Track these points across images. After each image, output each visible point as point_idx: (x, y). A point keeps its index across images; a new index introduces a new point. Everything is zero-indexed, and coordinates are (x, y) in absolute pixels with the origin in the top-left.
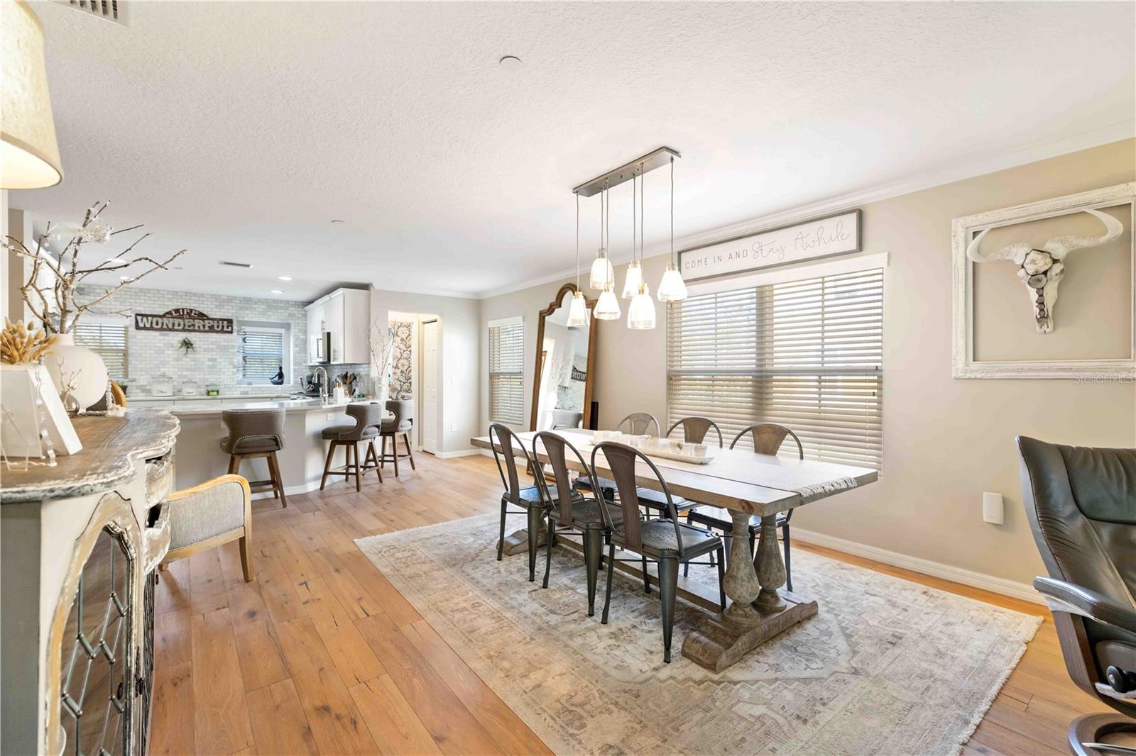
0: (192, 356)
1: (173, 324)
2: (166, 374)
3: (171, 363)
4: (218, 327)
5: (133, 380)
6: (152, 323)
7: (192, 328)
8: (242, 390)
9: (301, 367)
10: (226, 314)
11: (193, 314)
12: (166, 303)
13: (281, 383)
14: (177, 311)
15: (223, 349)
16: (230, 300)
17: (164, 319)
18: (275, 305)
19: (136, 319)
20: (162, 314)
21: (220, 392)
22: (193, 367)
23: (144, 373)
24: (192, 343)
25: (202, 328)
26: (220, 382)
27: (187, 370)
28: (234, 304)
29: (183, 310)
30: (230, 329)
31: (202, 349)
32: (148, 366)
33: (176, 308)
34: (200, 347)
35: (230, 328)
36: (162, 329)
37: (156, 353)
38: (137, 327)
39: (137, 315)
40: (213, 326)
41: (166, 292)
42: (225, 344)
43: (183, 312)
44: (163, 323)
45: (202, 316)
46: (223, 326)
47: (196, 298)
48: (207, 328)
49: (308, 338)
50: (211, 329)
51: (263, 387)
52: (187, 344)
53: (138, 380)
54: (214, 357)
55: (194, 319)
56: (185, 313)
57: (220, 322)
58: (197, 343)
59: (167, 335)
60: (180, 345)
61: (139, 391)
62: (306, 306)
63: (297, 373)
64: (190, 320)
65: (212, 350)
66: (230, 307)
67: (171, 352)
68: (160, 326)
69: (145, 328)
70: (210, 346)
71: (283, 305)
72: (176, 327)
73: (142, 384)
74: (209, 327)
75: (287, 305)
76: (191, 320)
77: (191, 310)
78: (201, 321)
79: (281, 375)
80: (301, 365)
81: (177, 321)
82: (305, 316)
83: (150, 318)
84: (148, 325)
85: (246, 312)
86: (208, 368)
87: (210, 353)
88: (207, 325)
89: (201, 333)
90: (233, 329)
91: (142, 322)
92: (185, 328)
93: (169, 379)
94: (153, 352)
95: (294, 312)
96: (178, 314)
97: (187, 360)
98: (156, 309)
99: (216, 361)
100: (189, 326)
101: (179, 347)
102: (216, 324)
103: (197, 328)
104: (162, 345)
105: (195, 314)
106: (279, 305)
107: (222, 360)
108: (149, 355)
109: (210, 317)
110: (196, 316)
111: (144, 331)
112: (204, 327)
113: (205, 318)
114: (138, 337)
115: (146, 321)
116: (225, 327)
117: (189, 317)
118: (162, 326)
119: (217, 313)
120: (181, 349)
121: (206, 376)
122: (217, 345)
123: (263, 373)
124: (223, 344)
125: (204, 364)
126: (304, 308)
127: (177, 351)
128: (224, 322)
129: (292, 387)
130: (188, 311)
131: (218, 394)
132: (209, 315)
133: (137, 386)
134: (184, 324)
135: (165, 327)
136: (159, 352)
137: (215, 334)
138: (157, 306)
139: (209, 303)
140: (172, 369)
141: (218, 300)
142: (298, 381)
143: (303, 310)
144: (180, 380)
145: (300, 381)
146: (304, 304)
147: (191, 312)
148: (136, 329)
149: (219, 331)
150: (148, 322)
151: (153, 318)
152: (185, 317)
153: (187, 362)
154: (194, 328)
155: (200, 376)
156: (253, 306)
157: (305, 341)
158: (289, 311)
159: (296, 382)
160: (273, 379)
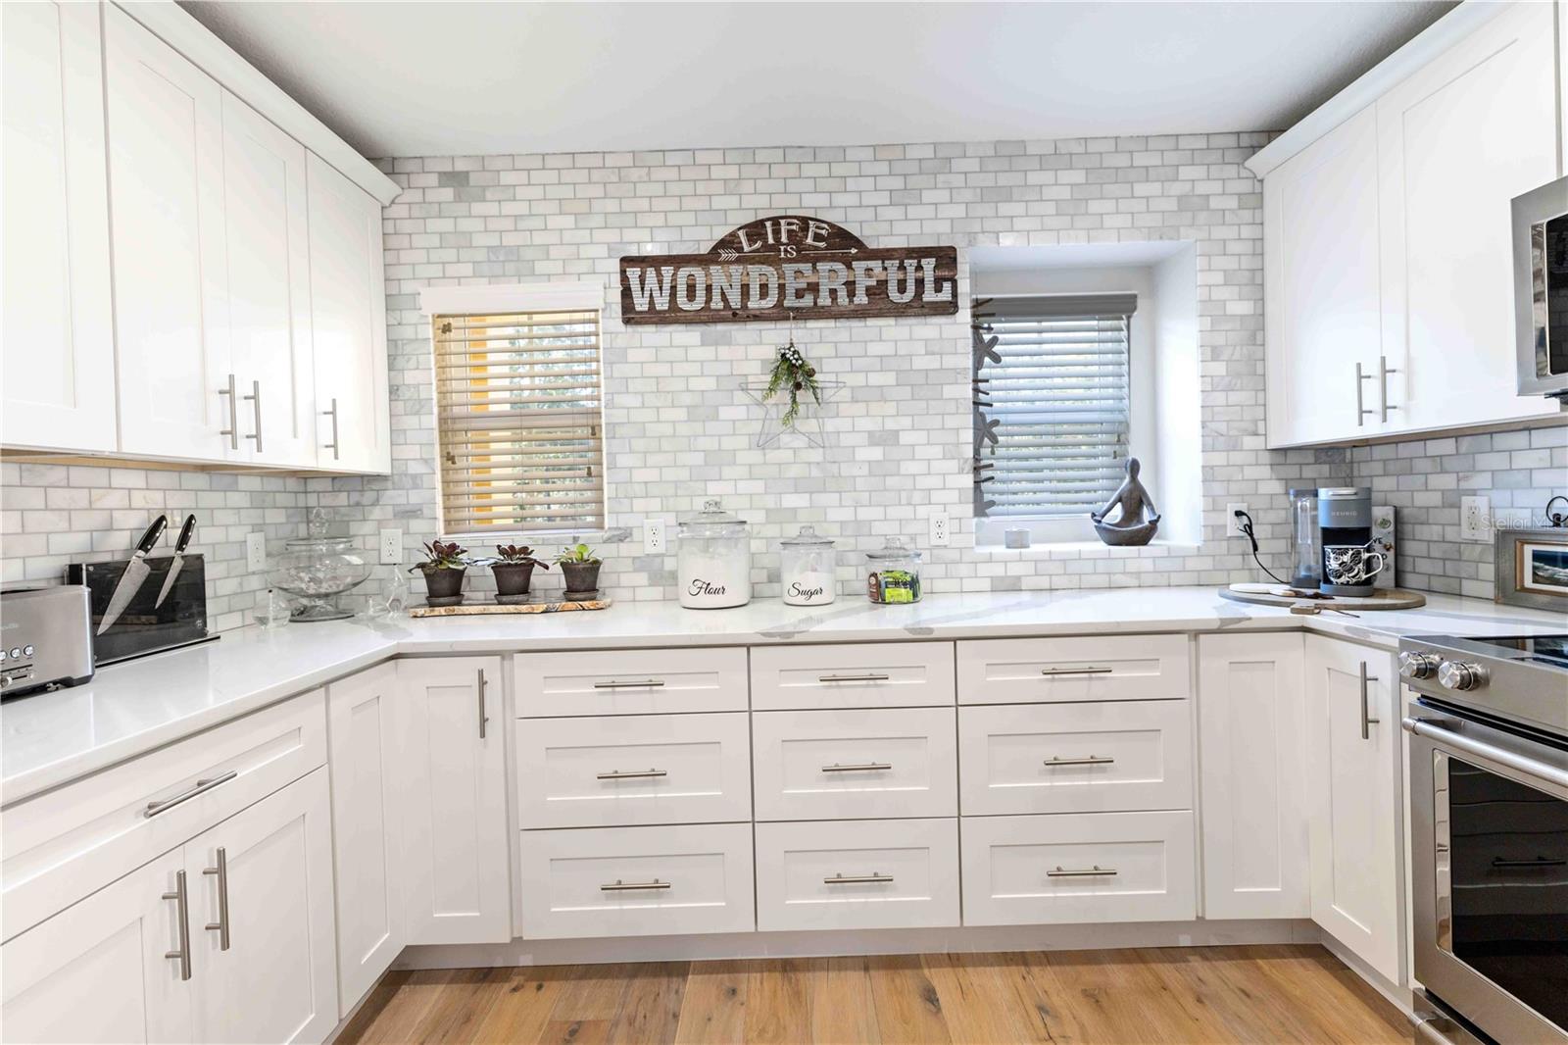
0: (812, 425)
1: (745, 290)
2: (726, 504)
3: (742, 457)
4: (902, 289)
5: (623, 536)
6: (673, 288)
7: (808, 301)
8: (998, 570)
9: (1237, 457)
10: (928, 227)
11: (809, 241)
12: (719, 203)
13: (1142, 538)
14: (755, 230)
15: (921, 386)
16: (943, 159)
17: (713, 269)
18: (1122, 161)
19: (624, 279)
20: (704, 248)
21: (924, 585)
22: (815, 472)
23: (655, 504)
24: (812, 364)
25: (843, 298)
26: (913, 538)
27: (798, 486)
28: (959, 180)
29: (776, 221)
30: (945, 295)
31: (845, 394)
32: (670, 474)
33: (751, 219)
34: (839, 385)
35: (947, 286)
36: (706, 317)
37: (690, 419)
38: (630, 316)
39: (627, 261)
40: (882, 284)
41: (718, 157)
42: (933, 363)
43: (777, 232)
44: (709, 289)
45: (842, 243)
46: (920, 283)
47: (821, 170)
48: (861, 299)
49: (1271, 308)
50: (879, 304)
51: (1080, 557)
52: (793, 372)
53: (636, 535)
54: (890, 425)
55: (815, 261)
56: (784, 239)
57: (910, 264)
58: (828, 365)
59: (728, 341)
60: (769, 378)
61: (642, 578)
62: (1255, 149)
63: (1218, 489)
64: (802, 266)
65: (881, 394)
66: (944, 195)
67: (740, 413)
68: (699, 304)
69: (655, 317)
70: (875, 379)
71: (1154, 159)
72: (754, 304)
73: (650, 550)
74: (869, 291)
75: (1171, 158)
76: (806, 267)
77: (805, 221)
78: (839, 266)
79: (1135, 501)
80: (1235, 447)
81: (756, 273)
82: (1255, 199)
83: (667, 271)
84: (662, 303)
85: (1005, 209)
86: (871, 474)
87: (875, 408)
88: (863, 283)
89: (843, 323)
90: (955, 294)
91: (642, 289)
92: (786, 303)
93: (732, 527)
94: (681, 414)
95: (1202, 188)
96: (758, 244)
97: (795, 444)
98: (688, 234)
99: (897, 443)
100: (799, 294)
101: (767, 386)
102: (893, 276)
103: (828, 302)
104: (710, 383)
105: (817, 237)
106: (1140, 160)
107: (919, 437)
108: (668, 429)
109: (872, 245)
110: (822, 245)
111: (651, 328)
112: (851, 294)
113: (854, 251)
114: (633, 355)
115: (656, 287)
116: (929, 286)
117: (798, 251)
118: (709, 300)
119: (899, 228)
120: (775, 398)
121: (864, 514)
122: (898, 372)
123: (1058, 492)
124: (920, 363)
125: (854, 460)
126: (1249, 163)
127: (760, 404)
128: (924, 262)
129: (1199, 553)
130: (794, 227)
131: (915, 595)
132: (868, 237)
133: (634, 558)
134: (782, 288)
135: (717, 304)
136: (702, 412)
137: (891, 321)
138: (690, 218)
139: (868, 183)
140: (744, 486)
141: (898, 167)
142: (1225, 526)
143: (1244, 173)
144: (772, 531)
145: (1234, 527)
146: (1245, 141)
147: (805, 229)
148: (627, 321)
149: (907, 305)
150: (661, 288)
151: (676, 269)
152: (782, 255)
153: (795, 450)
154: (815, 303)
155: (846, 514)
156: (1034, 178)
157: (1256, 329)
158: (1177, 189)
159: (1214, 532)
160: (1103, 516)
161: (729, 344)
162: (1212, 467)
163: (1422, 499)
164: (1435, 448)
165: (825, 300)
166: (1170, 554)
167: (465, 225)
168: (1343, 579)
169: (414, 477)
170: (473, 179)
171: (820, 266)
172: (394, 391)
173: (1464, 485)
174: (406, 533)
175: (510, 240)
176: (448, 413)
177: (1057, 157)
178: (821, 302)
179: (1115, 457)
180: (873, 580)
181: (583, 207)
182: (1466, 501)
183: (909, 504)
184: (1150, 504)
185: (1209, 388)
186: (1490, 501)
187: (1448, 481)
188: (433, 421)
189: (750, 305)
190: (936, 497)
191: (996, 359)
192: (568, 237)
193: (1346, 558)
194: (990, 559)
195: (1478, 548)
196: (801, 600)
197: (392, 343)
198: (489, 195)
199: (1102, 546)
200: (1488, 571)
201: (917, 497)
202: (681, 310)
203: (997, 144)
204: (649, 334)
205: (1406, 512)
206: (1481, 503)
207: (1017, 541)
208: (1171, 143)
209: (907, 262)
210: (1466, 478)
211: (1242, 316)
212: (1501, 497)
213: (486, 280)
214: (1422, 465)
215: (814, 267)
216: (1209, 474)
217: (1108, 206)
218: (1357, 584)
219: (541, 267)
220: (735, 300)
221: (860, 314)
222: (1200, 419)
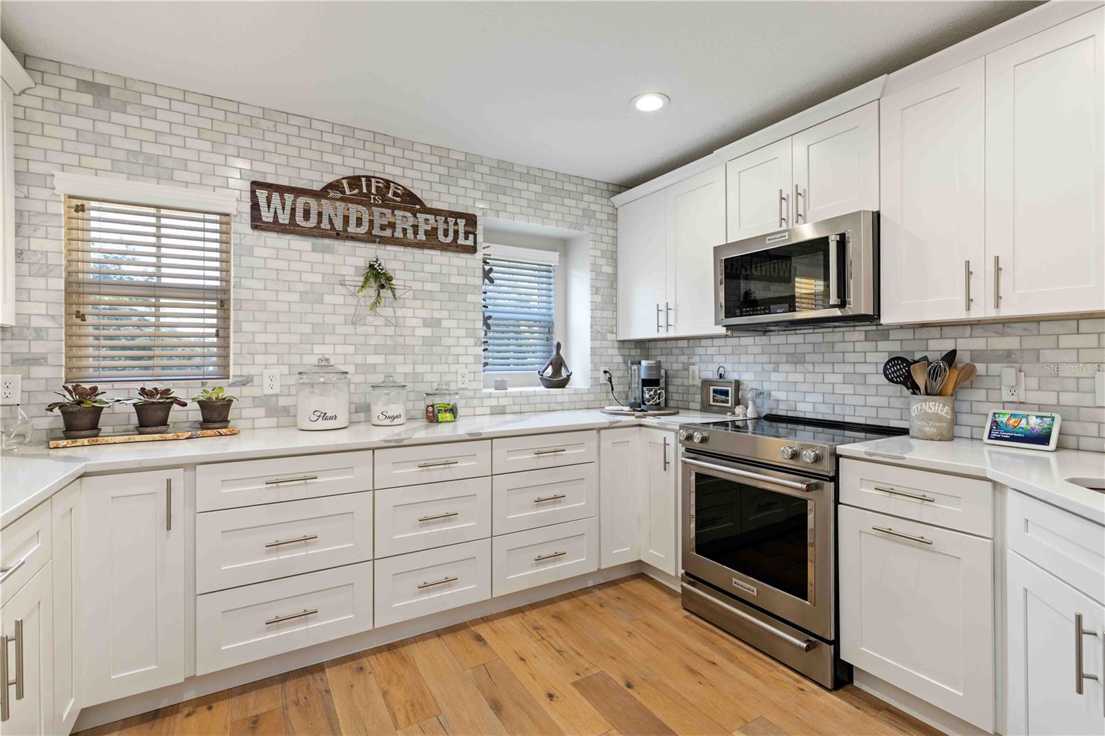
0: (388, 312)
1: (346, 219)
2: (332, 360)
3: (339, 329)
4: (446, 234)
5: (246, 381)
6: (293, 210)
7: (388, 233)
8: (494, 402)
9: (605, 344)
10: (461, 201)
11: (390, 195)
12: (327, 158)
13: (562, 384)
14: (354, 181)
16: (470, 163)
17: (323, 201)
18: (559, 185)
19: (254, 197)
20: (317, 187)
22: (389, 342)
23: (273, 359)
24: (391, 274)
25: (410, 235)
26: (448, 383)
27: (377, 350)
28: (478, 177)
29: (368, 178)
30: (470, 242)
31: (410, 294)
32: (283, 338)
33: (350, 173)
34: (406, 288)
35: (471, 237)
36: (316, 233)
37: (302, 301)
38: (257, 223)
39: (256, 185)
40: (435, 229)
41: (328, 128)
42: (461, 280)
43: (369, 186)
44: (320, 214)
45: (410, 201)
46: (456, 232)
47: (398, 152)
48: (422, 237)
49: (620, 271)
50: (431, 241)
51: (533, 395)
52: (378, 278)
53: (256, 381)
54: (436, 315)
55: (393, 208)
56: (374, 191)
57: (451, 220)
58: (400, 275)
59: (331, 251)
60: (362, 279)
61: (261, 412)
63: (597, 359)
64: (385, 210)
65: (431, 296)
66: (471, 184)
67: (339, 300)
68: (312, 223)
69: (276, 227)
70: (429, 286)
71: (572, 188)
72: (352, 229)
73: (268, 391)
74: (426, 231)
75: (580, 188)
76: (388, 212)
77: (388, 182)
78: (409, 214)
79: (558, 364)
80: (604, 339)
81: (354, 210)
82: (614, 217)
83: (289, 198)
84: (284, 219)
85: (502, 198)
86: (424, 344)
87: (427, 304)
88: (423, 227)
89: (409, 250)
90: (475, 242)
91: (269, 207)
92: (374, 232)
93: (339, 376)
94: (296, 297)
95: (594, 207)
96: (356, 191)
97: (376, 323)
98: (304, 174)
99: (439, 325)
100: (383, 228)
101: (361, 284)
102: (441, 226)
103: (401, 235)
104: (318, 278)
105: (395, 194)
106: (567, 186)
107: (452, 323)
108: (285, 307)
109: (429, 205)
110: (398, 199)
111: (274, 235)
112: (416, 233)
113: (418, 207)
114: (258, 251)
115: (280, 207)
116: (461, 235)
117: (383, 201)
118: (320, 221)
119: (445, 198)
120: (365, 292)
121: (419, 369)
122: (442, 283)
123: (519, 359)
124: (455, 280)
125: (414, 335)
126: (613, 199)
127: (353, 295)
128: (459, 220)
129: (589, 392)
130: (380, 185)
131: (455, 417)
132: (426, 200)
133: (254, 398)
134: (371, 222)
135: (325, 225)
136: (311, 297)
137: (438, 253)
138: (305, 164)
139: (426, 167)
140: (340, 349)
141: (444, 161)
142: (600, 378)
143: (610, 204)
144: (359, 378)
145: (603, 379)
146: (611, 188)
147: (388, 187)
148: (254, 227)
149: (448, 245)
150: (283, 208)
151: (296, 197)
152: (372, 201)
153: (376, 327)
154: (393, 235)
155: (408, 369)
156: (518, 185)
157: (614, 279)
158: (582, 205)
159: (595, 380)
160: (544, 372)
161: (333, 253)
162: (595, 348)
163: (676, 366)
164: (681, 344)
165: (399, 234)
166: (577, 392)
167: (103, 127)
168: (651, 403)
169: (38, 330)
170: (113, 93)
171: (396, 212)
172: (19, 254)
173: (691, 361)
174: (27, 377)
175: (150, 149)
176: (73, 278)
177: (529, 175)
178: (396, 235)
179: (547, 340)
180: (430, 409)
181: (220, 138)
182: (691, 368)
183: (446, 363)
184: (566, 367)
185: (594, 308)
186: (699, 368)
187: (684, 359)
188: (61, 284)
189: (349, 229)
190: (461, 359)
191: (492, 281)
192: (204, 157)
193: (652, 393)
194: (490, 396)
195: (695, 388)
196: (387, 422)
197: (19, 213)
198: (129, 109)
199: (542, 389)
200: (698, 398)
201: (451, 359)
202: (299, 226)
203: (499, 161)
204: (272, 238)
205: (669, 372)
206: (696, 368)
207: (501, 386)
208: (579, 181)
209: (449, 219)
210: (691, 358)
211: (608, 274)
212: (703, 366)
213: (125, 176)
214: (676, 351)
215: (393, 213)
216: (594, 352)
217: (552, 207)
218: (655, 405)
219: (178, 175)
220: (339, 225)
221: (420, 245)
222: (590, 323)
